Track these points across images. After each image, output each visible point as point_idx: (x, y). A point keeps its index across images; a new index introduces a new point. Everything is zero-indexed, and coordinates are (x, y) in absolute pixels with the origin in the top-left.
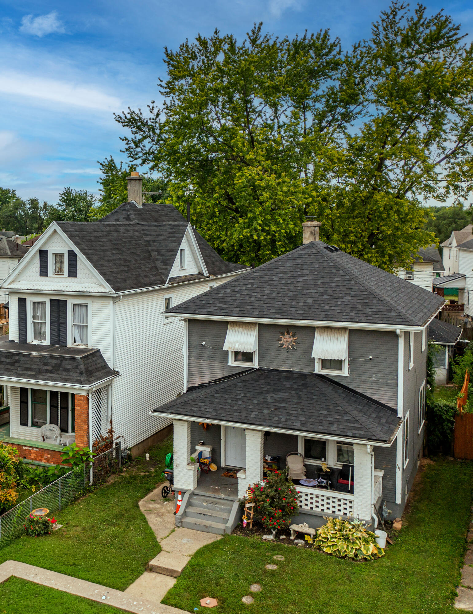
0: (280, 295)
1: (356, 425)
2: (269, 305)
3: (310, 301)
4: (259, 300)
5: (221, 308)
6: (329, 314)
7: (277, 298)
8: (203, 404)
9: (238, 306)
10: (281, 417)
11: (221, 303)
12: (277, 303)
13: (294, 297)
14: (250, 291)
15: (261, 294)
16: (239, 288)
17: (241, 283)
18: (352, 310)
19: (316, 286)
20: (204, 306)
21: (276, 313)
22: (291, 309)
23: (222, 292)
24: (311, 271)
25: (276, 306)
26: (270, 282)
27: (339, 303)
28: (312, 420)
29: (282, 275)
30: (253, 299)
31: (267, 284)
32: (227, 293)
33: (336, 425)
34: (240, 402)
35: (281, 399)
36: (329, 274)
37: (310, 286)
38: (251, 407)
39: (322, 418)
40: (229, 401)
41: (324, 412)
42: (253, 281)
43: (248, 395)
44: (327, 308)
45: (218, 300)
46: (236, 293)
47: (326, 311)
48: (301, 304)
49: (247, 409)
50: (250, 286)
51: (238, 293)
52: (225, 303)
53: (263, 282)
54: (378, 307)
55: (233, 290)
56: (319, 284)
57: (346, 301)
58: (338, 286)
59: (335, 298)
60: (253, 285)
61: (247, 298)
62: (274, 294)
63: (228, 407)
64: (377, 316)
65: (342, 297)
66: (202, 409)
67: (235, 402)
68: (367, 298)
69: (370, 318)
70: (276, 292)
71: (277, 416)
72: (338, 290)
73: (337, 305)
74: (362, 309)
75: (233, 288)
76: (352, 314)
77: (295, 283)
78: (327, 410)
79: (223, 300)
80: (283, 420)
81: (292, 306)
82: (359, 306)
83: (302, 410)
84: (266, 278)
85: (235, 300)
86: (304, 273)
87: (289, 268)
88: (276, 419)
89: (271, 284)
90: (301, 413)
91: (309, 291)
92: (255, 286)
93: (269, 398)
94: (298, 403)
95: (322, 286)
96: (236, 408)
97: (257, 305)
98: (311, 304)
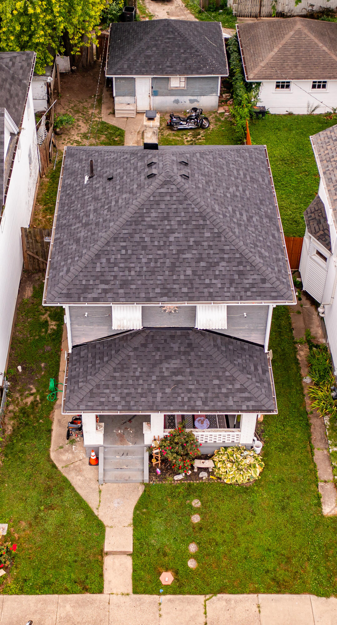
0: (159, 264)
1: (246, 395)
2: (152, 282)
3: (189, 272)
4: (139, 274)
5: (105, 291)
6: (211, 290)
7: (156, 269)
8: (108, 391)
9: (121, 286)
10: (183, 395)
11: (102, 282)
12: (159, 278)
13: (173, 268)
14: (126, 260)
15: (139, 265)
16: (113, 256)
17: (114, 248)
18: (232, 282)
19: (190, 247)
20: (86, 289)
21: (162, 294)
22: (175, 286)
23: (98, 264)
24: (180, 223)
25: (159, 282)
26: (142, 244)
27: (217, 273)
28: (210, 395)
29: (151, 231)
30: (133, 273)
31: (140, 247)
32: (103, 265)
33: (231, 398)
34: (141, 382)
35: (176, 370)
36: (198, 227)
37: (183, 248)
38: (153, 386)
39: (217, 391)
40: (131, 382)
41: (216, 382)
42: (124, 244)
43: (145, 369)
44: (207, 281)
45: (97, 278)
46: (112, 265)
47: (208, 286)
48: (182, 277)
49: (150, 390)
50: (123, 252)
51: (115, 264)
52: (106, 282)
53: (136, 244)
54: (253, 277)
55: (108, 260)
56: (191, 243)
57: (223, 269)
58: (210, 247)
59: (212, 265)
60: (127, 250)
61: (127, 273)
62: (152, 264)
63: (132, 390)
64: (254, 290)
65: (217, 264)
66: (111, 399)
67: (136, 382)
68: (240, 263)
69: (249, 294)
70: (153, 260)
71: (179, 395)
72: (212, 252)
73: (216, 277)
74: (239, 281)
75: (108, 257)
76: (232, 289)
77: (168, 244)
78: (218, 378)
79: (102, 278)
80: (186, 399)
81: (175, 282)
82: (236, 277)
83: (198, 382)
84: (137, 238)
85: (115, 277)
86: (173, 227)
87: (156, 219)
88: (180, 399)
89: (144, 248)
90: (198, 387)
91: (184, 256)
92: (130, 252)
93: (164, 370)
94: (191, 373)
95: (195, 247)
96: (139, 391)
97: (139, 282)
98: (191, 277)
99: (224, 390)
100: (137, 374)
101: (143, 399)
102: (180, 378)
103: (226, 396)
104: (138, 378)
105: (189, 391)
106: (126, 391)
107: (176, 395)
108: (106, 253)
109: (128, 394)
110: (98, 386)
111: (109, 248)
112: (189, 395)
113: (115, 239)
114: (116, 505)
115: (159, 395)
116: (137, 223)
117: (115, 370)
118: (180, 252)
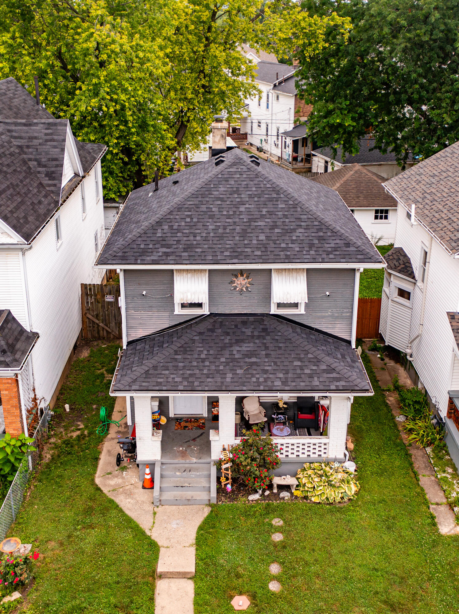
0: (228, 231)
1: (334, 375)
2: (220, 246)
3: (262, 237)
4: (206, 239)
5: (167, 254)
6: (289, 253)
7: (225, 235)
8: (167, 372)
9: (185, 250)
10: (258, 376)
11: (163, 246)
12: (228, 242)
13: (244, 234)
14: (191, 227)
15: (206, 231)
16: (177, 224)
17: (177, 217)
18: (311, 246)
19: (262, 216)
20: (144, 252)
21: (232, 257)
22: (246, 250)
23: (159, 231)
24: (250, 196)
25: (228, 246)
26: (209, 213)
27: (294, 238)
28: (290, 375)
29: (219, 202)
30: (198, 238)
31: (207, 216)
32: (165, 231)
33: (316, 379)
34: (207, 363)
35: (249, 353)
36: (271, 200)
37: (255, 217)
38: (221, 368)
39: (299, 371)
40: (195, 364)
41: (298, 363)
42: (189, 213)
43: (211, 352)
44: (283, 245)
45: (158, 242)
46: (176, 231)
47: (284, 249)
48: (255, 242)
49: (218, 371)
50: (188, 220)
51: (178, 230)
52: (168, 246)
53: (202, 213)
54: (335, 242)
55: (171, 227)
56: (264, 213)
57: (300, 235)
58: (285, 216)
59: (289, 232)
60: (192, 219)
61: (192, 238)
62: (220, 231)
63: (197, 372)
64: (338, 253)
65: (294, 230)
66: (170, 380)
67: (201, 364)
68: (320, 230)
69: (331, 256)
70: (222, 227)
71: (253, 375)
72: (287, 220)
73: (293, 242)
74: (320, 245)
75: (170, 224)
76: (312, 252)
77: (238, 213)
78: (300, 360)
79: (164, 243)
80: (261, 380)
81: (246, 246)
82: (316, 242)
83: (275, 363)
84: (204, 208)
85: (178, 241)
86: (244, 200)
87: (224, 193)
88: (254, 379)
89: (212, 217)
90: (275, 367)
91: (256, 224)
92: (195, 220)
93: (235, 352)
94: (267, 355)
95: (268, 216)
96: (205, 372)
97: (206, 246)
98: (264, 242)
99: (307, 371)
100: (203, 356)
101: (209, 380)
102: (254, 360)
103: (311, 376)
104: (203, 361)
105: (266, 372)
106: (188, 372)
107: (250, 376)
108: (168, 221)
109: (191, 375)
110: (155, 368)
111: (172, 217)
112: (265, 376)
113: (179, 209)
114: (175, 526)
115: (229, 375)
116: (203, 196)
117: (176, 353)
118: (250, 220)
